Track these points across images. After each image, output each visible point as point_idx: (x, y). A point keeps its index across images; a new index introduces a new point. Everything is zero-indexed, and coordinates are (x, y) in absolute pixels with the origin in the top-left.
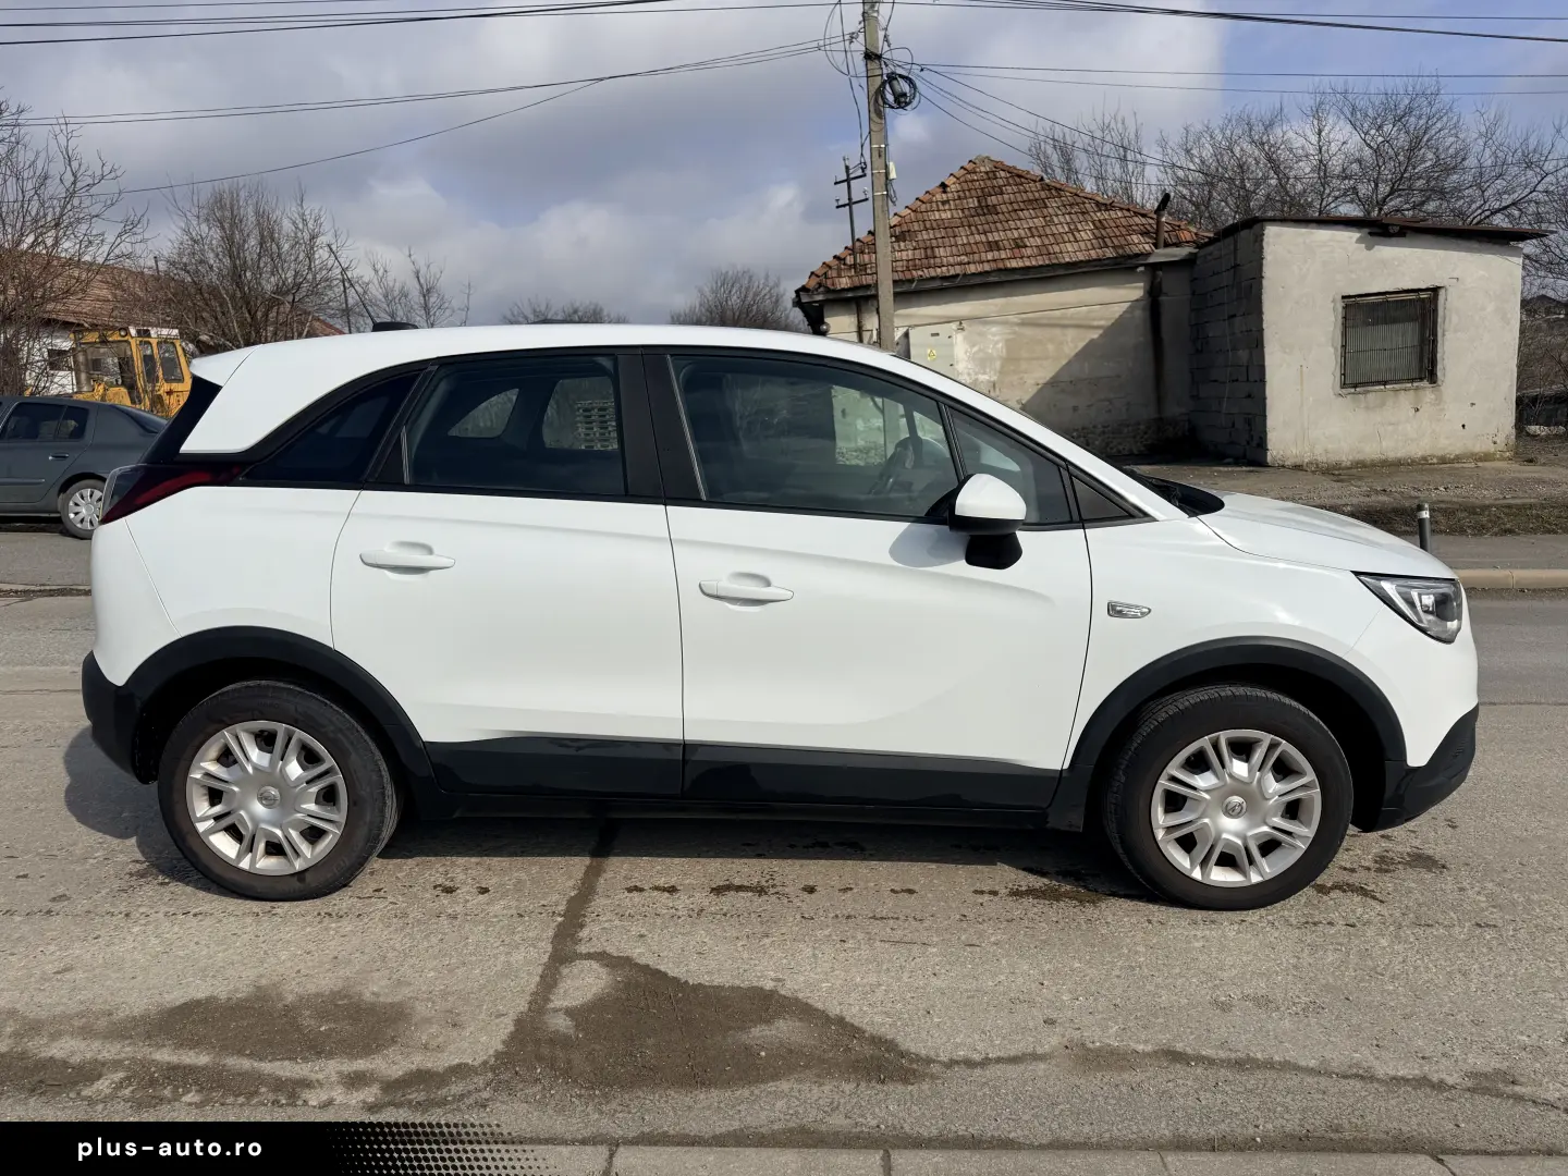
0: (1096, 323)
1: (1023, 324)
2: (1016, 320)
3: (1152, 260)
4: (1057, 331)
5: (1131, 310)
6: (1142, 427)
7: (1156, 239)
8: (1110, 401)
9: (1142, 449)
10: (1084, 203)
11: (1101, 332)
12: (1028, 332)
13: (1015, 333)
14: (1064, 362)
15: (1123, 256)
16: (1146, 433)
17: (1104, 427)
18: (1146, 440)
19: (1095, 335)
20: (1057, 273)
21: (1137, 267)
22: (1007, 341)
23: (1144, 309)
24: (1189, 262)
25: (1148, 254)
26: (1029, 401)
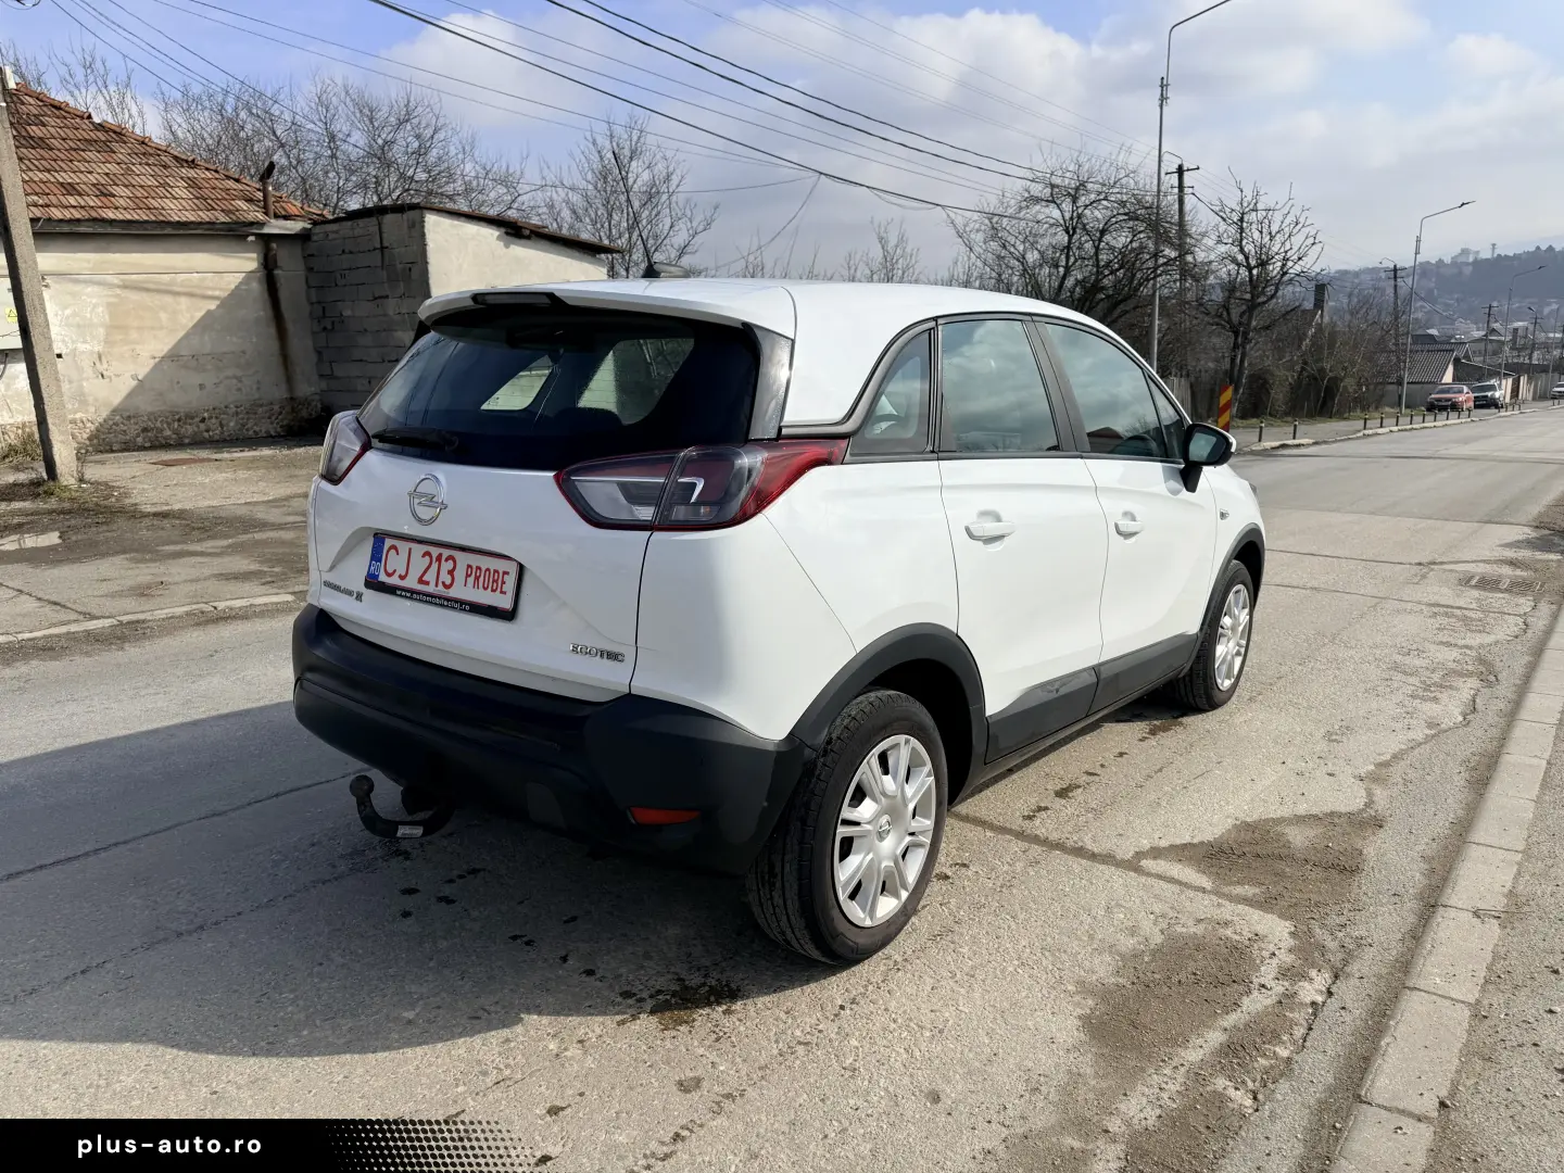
0: (210, 293)
1: (125, 287)
2: (116, 281)
3: (266, 230)
4: (168, 299)
5: (246, 281)
6: (276, 408)
7: (264, 208)
8: (239, 380)
9: (279, 430)
10: (159, 155)
11: (218, 302)
12: (134, 296)
13: (118, 296)
14: (181, 334)
15: (236, 223)
16: (280, 413)
17: (237, 407)
18: (282, 420)
19: (212, 305)
20: (166, 232)
21: (248, 236)
22: (109, 305)
23: (260, 282)
24: (303, 237)
25: (261, 224)
26: (146, 377)
